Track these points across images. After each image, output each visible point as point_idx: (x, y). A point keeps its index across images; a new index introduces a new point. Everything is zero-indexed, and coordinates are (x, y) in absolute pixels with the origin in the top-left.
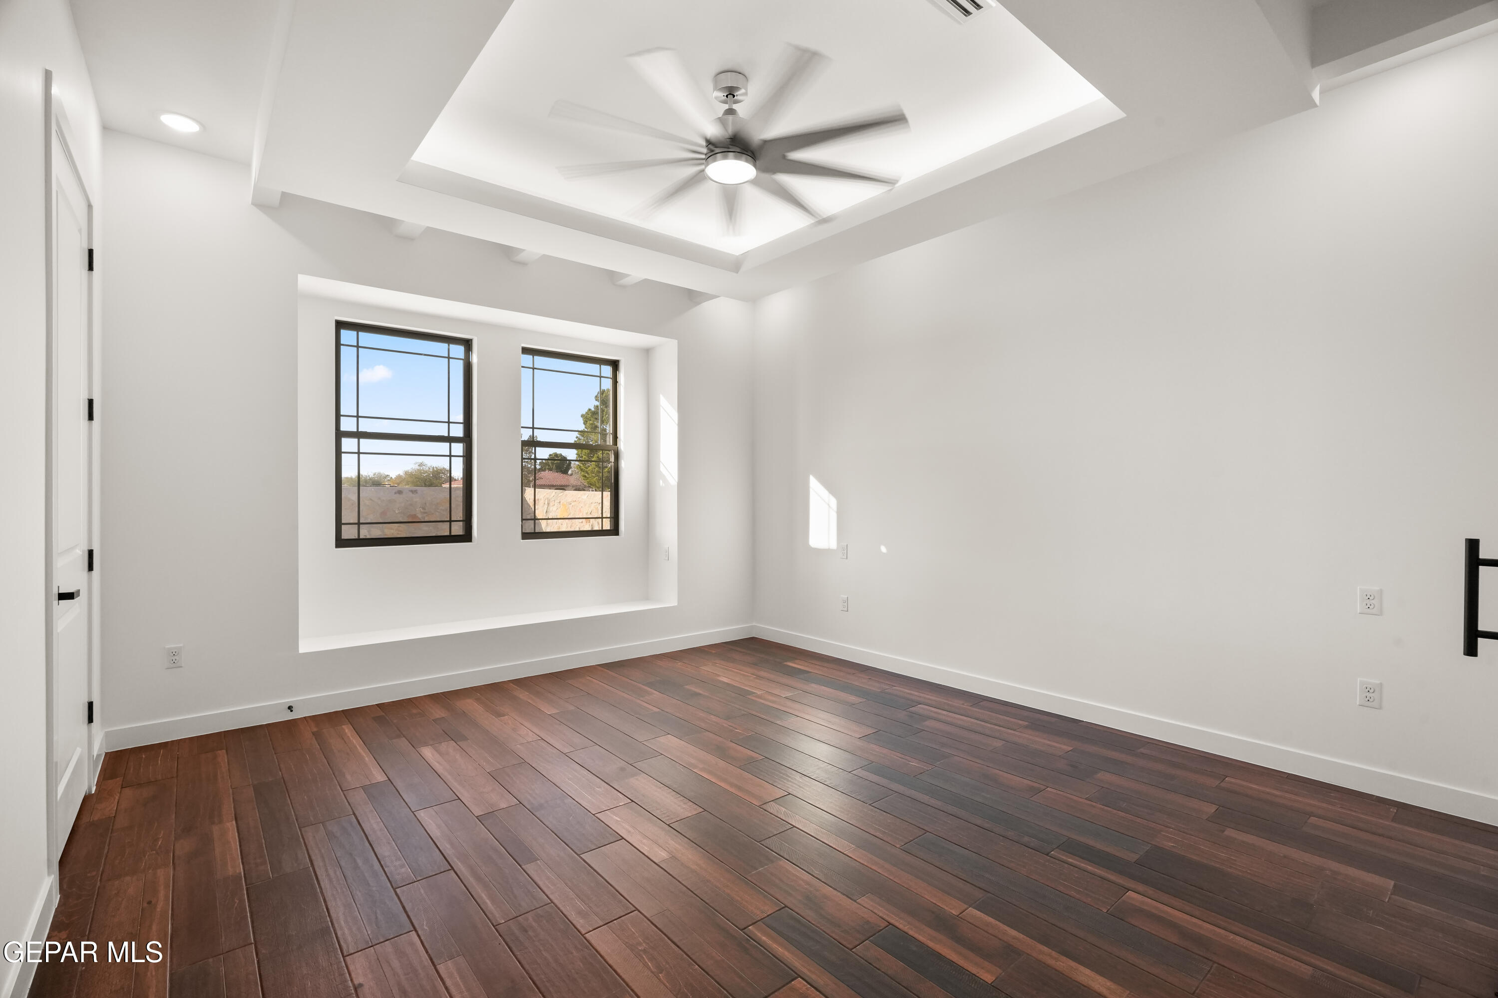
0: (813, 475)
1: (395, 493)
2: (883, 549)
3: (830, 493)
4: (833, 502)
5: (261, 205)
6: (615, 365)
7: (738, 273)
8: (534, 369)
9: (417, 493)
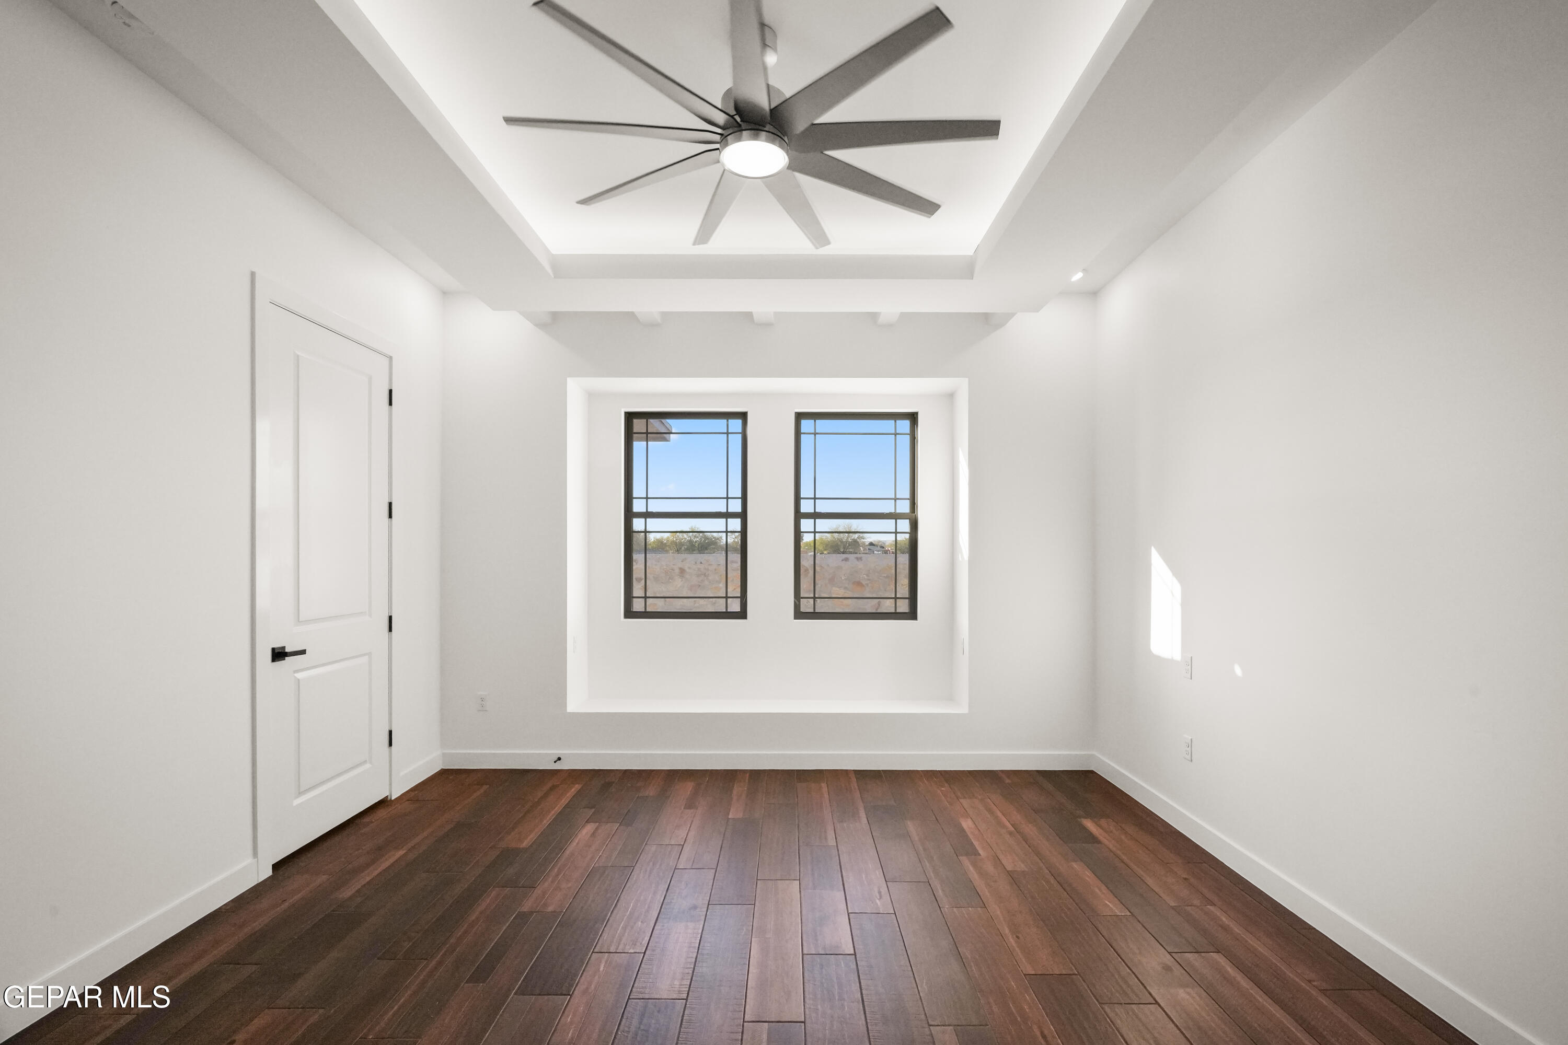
0: (1154, 547)
1: (843, 560)
2: (1238, 671)
3: (1173, 574)
4: (1177, 588)
5: (541, 326)
6: (913, 417)
7: (972, 279)
8: (815, 434)
9: (862, 560)
